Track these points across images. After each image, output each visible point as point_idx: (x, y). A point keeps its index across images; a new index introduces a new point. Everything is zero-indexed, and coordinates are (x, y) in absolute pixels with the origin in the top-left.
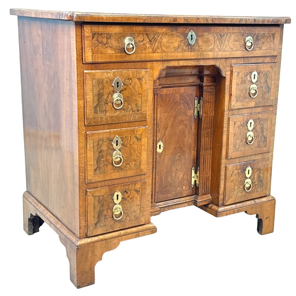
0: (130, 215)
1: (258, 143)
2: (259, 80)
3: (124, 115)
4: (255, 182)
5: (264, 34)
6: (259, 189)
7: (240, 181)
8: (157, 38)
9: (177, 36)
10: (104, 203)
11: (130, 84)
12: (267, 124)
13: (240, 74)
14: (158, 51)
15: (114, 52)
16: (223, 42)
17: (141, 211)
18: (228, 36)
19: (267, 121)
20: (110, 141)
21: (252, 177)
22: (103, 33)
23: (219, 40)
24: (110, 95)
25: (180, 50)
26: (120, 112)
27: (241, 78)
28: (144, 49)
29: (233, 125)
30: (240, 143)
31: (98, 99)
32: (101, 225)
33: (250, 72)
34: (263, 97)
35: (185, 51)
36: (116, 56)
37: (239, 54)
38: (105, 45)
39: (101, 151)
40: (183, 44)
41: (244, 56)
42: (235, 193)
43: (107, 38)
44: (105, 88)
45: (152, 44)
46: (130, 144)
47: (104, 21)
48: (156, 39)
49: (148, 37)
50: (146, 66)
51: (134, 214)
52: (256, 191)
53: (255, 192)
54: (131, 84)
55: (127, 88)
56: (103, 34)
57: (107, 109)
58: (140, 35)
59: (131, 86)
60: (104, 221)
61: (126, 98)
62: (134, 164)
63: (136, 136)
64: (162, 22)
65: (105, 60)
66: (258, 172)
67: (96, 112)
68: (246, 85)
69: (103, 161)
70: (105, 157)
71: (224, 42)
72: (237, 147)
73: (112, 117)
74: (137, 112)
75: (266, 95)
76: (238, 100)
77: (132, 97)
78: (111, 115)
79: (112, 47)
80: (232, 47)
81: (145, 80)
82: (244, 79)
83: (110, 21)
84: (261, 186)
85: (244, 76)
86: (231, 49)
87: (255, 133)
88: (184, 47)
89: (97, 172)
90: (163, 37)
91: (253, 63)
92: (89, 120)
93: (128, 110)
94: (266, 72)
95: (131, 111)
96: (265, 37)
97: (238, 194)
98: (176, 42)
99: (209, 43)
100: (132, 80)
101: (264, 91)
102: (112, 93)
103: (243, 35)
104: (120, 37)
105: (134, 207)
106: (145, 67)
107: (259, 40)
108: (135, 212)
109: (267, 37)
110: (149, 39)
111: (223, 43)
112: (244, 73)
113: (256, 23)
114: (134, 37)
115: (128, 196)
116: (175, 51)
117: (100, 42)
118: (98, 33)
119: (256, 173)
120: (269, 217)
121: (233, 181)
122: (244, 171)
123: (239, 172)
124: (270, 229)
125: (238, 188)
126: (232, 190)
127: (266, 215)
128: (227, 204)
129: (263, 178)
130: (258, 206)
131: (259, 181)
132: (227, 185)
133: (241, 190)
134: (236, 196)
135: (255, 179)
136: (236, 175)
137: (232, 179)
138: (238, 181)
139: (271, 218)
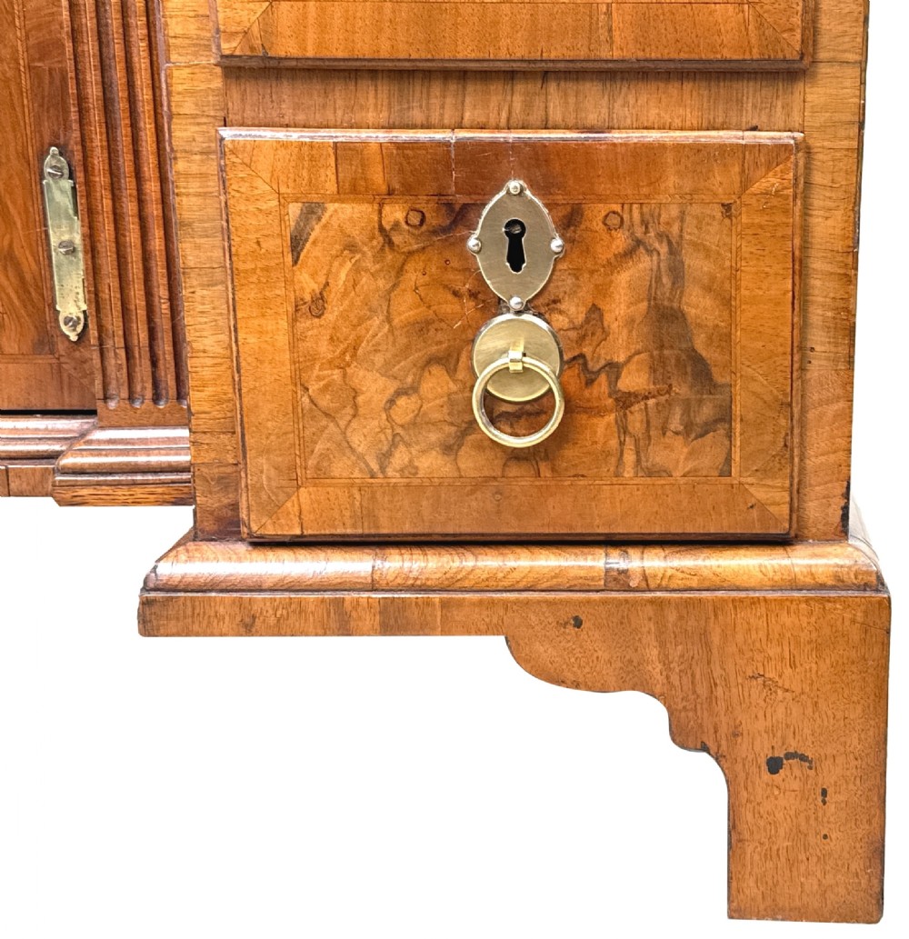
4: (614, 369)
6: (675, 455)
7: (421, 328)
21: (574, 310)
42: (359, 441)
52: (629, 457)
53: (628, 472)
66: (644, 263)
84: (699, 419)
97: (400, 458)
119: (623, 278)
120: (803, 758)
121: (318, 305)
122: (455, 223)
123: (396, 225)
124: (829, 880)
125: (392, 386)
126: (325, 402)
127: (761, 725)
128: (271, 530)
129: (724, 339)
130: (649, 610)
131: (663, 361)
132: (252, 340)
133: (436, 416)
134: (375, 466)
135: (606, 333)
136: (351, 247)
137: (308, 283)
138: (389, 319)
139: (829, 775)
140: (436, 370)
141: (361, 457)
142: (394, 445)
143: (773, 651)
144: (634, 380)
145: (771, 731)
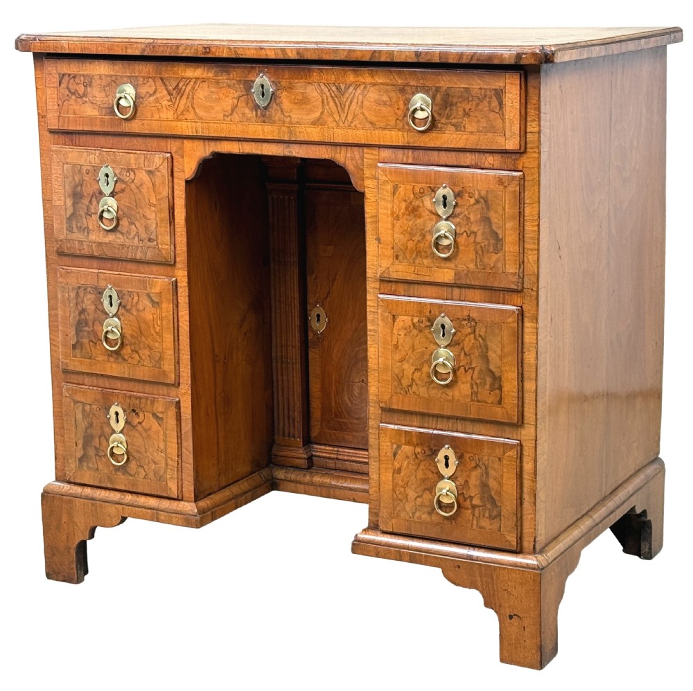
0: (146, 467)
1: (472, 388)
2: (461, 213)
3: (123, 245)
4: (471, 498)
5: (467, 90)
6: (487, 523)
7: (424, 480)
8: (184, 87)
9: (229, 86)
10: (93, 420)
11: (131, 180)
12: (499, 339)
13: (401, 190)
14: (186, 117)
15: (98, 114)
16: (347, 104)
17: (167, 464)
18: (359, 91)
19: (497, 331)
20: (99, 293)
21: (461, 481)
22: (76, 75)
23: (336, 99)
24: (94, 199)
25: (236, 117)
26: (114, 237)
27: (405, 201)
28: (158, 109)
29: (390, 320)
30: (413, 373)
31: (74, 204)
32: (90, 465)
33: (430, 187)
34: (481, 261)
35: (248, 120)
36: (102, 121)
37: (394, 139)
38: (81, 97)
39: (83, 311)
40: (244, 104)
41: (408, 143)
42: (408, 508)
43: (85, 84)
44: (85, 182)
45: (174, 101)
46: (138, 310)
47: (65, 52)
48: (182, 91)
49: (165, 85)
50: (169, 147)
51: (153, 467)
52: (475, 522)
53: (475, 527)
54: (133, 181)
55: (125, 188)
56: (78, 77)
57: (91, 227)
58: (148, 81)
59: (133, 186)
60: (94, 460)
61: (126, 210)
62: (149, 356)
63: (148, 295)
64: (180, 55)
65: (81, 129)
66: (479, 471)
67: (70, 230)
68: (422, 220)
69: (86, 331)
70: (91, 324)
71: (349, 106)
72: (405, 382)
73: (100, 243)
74: (149, 244)
75: (490, 259)
76: (400, 258)
77: (137, 208)
78: (97, 239)
79: (95, 102)
80: (374, 119)
81: (162, 176)
82: (413, 203)
83: (77, 52)
84: (493, 515)
85: (412, 196)
86: (371, 123)
87: (459, 355)
88: (247, 111)
89: (78, 351)
90: (196, 88)
91: (444, 164)
92: (60, 243)
93: (131, 237)
94: (483, 193)
95: (137, 238)
96: (470, 99)
97: (417, 514)
98: (227, 99)
99: (308, 106)
100: (134, 174)
101: (483, 244)
102: (97, 195)
103: (402, 90)
104: (109, 85)
105: (153, 452)
106: (167, 149)
107: (452, 105)
108: (155, 463)
109: (479, 99)
110: (167, 89)
111: (347, 107)
112: (413, 188)
113: (422, 60)
114: (137, 85)
115: (140, 423)
116: (226, 118)
117: (73, 91)
118: (69, 75)
119: (474, 474)
120: (518, 616)
121: (399, 471)
122: (432, 454)
123: (418, 453)
124: (526, 655)
125: (416, 495)
126: (400, 496)
127: (507, 605)
128: (385, 529)
129: (499, 493)
130: (477, 566)
131: (484, 497)
132: (383, 478)
133: (427, 504)
134: (411, 516)
135: (469, 488)
136: (407, 457)
137: (397, 465)
138: (416, 477)
139: (526, 623)
140: (427, 492)
141: (408, 513)
142: (416, 510)
143: (510, 583)
144: (476, 501)
145: (510, 607)
